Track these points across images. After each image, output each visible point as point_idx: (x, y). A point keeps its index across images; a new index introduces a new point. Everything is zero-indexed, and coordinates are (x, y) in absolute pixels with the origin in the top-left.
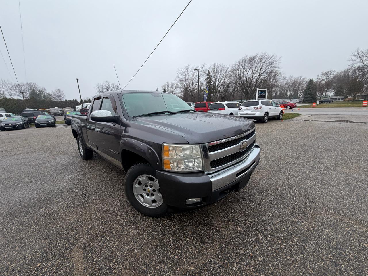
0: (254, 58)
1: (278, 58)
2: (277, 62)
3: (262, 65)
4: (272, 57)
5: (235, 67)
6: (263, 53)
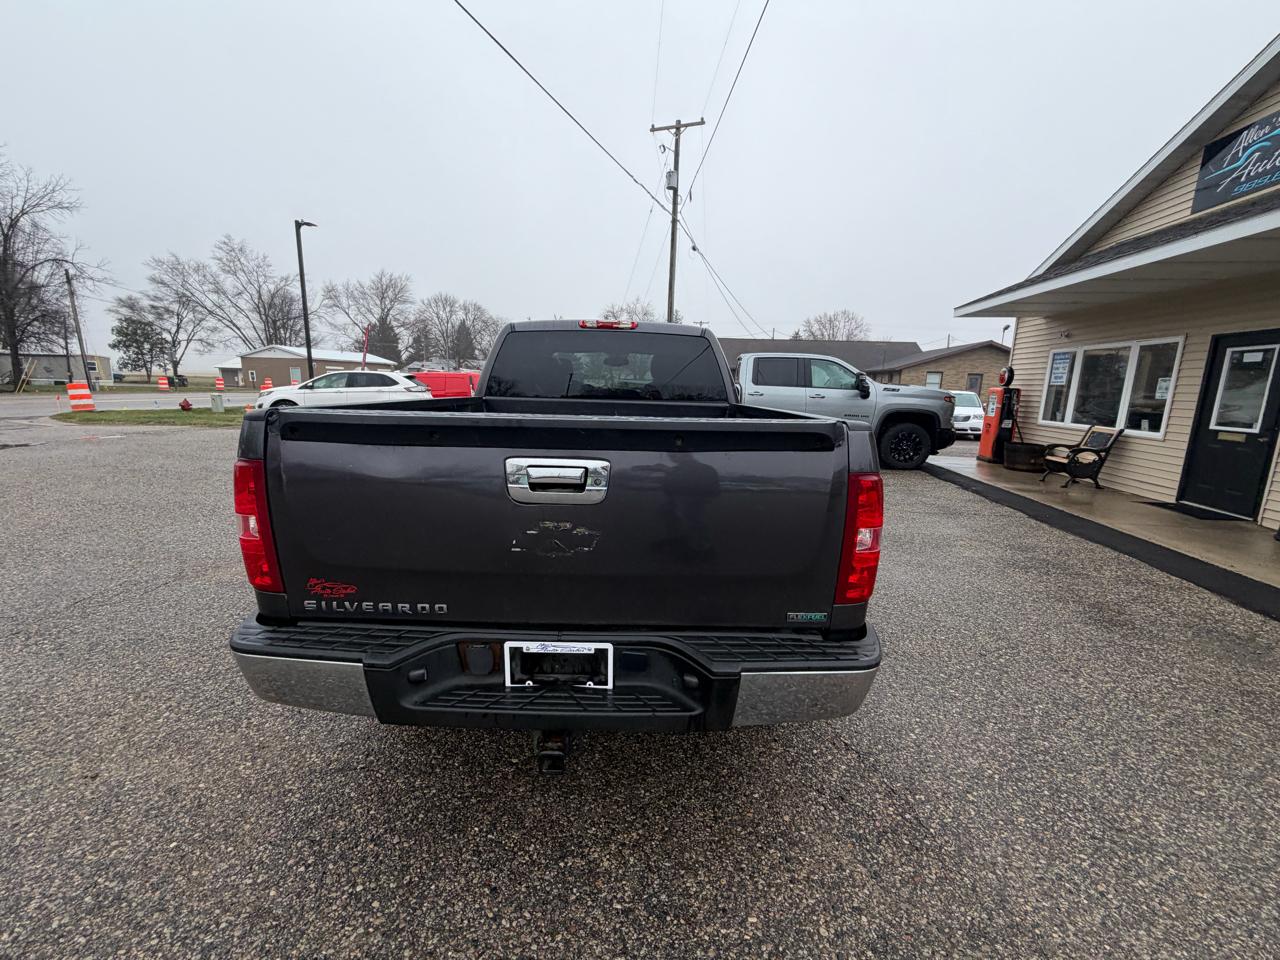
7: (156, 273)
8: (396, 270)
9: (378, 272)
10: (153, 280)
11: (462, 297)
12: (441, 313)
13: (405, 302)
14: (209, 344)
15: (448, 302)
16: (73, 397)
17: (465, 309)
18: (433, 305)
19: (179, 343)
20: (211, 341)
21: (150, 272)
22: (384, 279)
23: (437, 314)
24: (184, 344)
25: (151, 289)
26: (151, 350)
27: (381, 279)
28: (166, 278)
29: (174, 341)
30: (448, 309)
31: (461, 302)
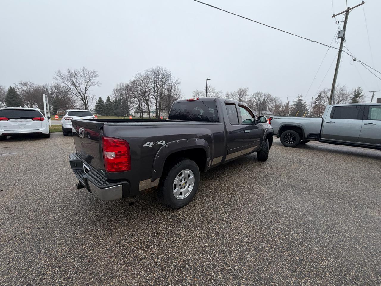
8: (244, 87)
9: (240, 88)
11: (264, 92)
12: (257, 97)
13: (246, 95)
15: (259, 94)
17: (265, 96)
18: (255, 95)
22: (241, 90)
23: (256, 98)
27: (240, 90)
30: (259, 96)
31: (264, 94)
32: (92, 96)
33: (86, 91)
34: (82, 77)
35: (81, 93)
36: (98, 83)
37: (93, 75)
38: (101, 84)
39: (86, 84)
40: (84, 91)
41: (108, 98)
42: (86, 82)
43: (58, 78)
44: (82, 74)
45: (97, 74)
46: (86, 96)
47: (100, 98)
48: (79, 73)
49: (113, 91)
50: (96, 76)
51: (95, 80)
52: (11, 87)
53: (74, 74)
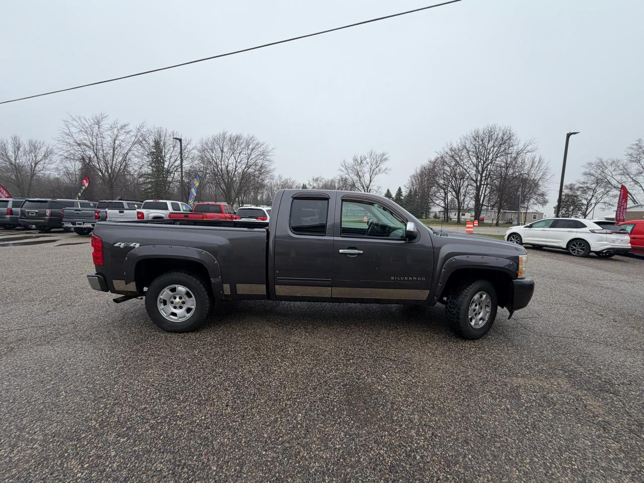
0: (238, 138)
1: (270, 148)
2: (271, 154)
3: (249, 152)
4: (263, 145)
5: (206, 144)
6: (251, 136)
7: (587, 171)
10: (585, 174)
14: (610, 204)
16: (468, 228)
19: (591, 205)
20: (611, 203)
21: (584, 170)
24: (593, 205)
25: (583, 179)
26: (573, 210)
28: (592, 172)
29: (588, 204)
32: (376, 189)
33: (370, 181)
34: (368, 163)
35: (364, 186)
36: (386, 169)
37: (383, 158)
38: (390, 170)
39: (372, 173)
40: (368, 182)
41: (400, 189)
42: (373, 169)
43: (343, 169)
44: (368, 160)
45: (387, 156)
46: (369, 189)
47: (388, 191)
48: (365, 158)
49: (410, 179)
50: (386, 159)
51: (383, 166)
52: (304, 184)
53: (360, 162)
